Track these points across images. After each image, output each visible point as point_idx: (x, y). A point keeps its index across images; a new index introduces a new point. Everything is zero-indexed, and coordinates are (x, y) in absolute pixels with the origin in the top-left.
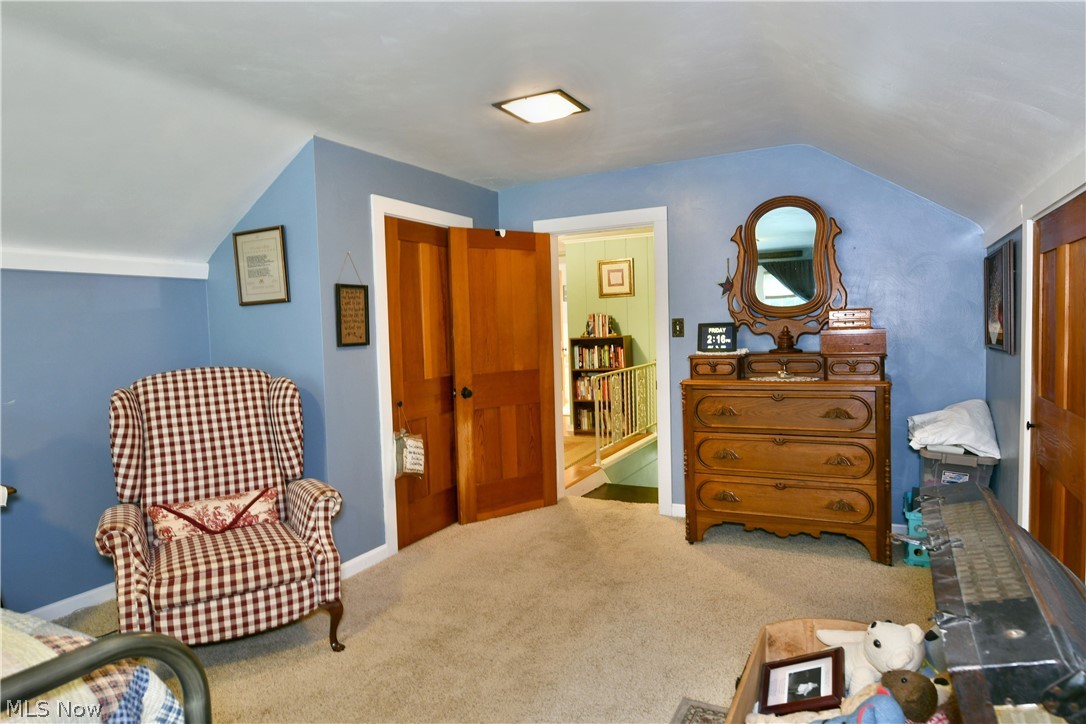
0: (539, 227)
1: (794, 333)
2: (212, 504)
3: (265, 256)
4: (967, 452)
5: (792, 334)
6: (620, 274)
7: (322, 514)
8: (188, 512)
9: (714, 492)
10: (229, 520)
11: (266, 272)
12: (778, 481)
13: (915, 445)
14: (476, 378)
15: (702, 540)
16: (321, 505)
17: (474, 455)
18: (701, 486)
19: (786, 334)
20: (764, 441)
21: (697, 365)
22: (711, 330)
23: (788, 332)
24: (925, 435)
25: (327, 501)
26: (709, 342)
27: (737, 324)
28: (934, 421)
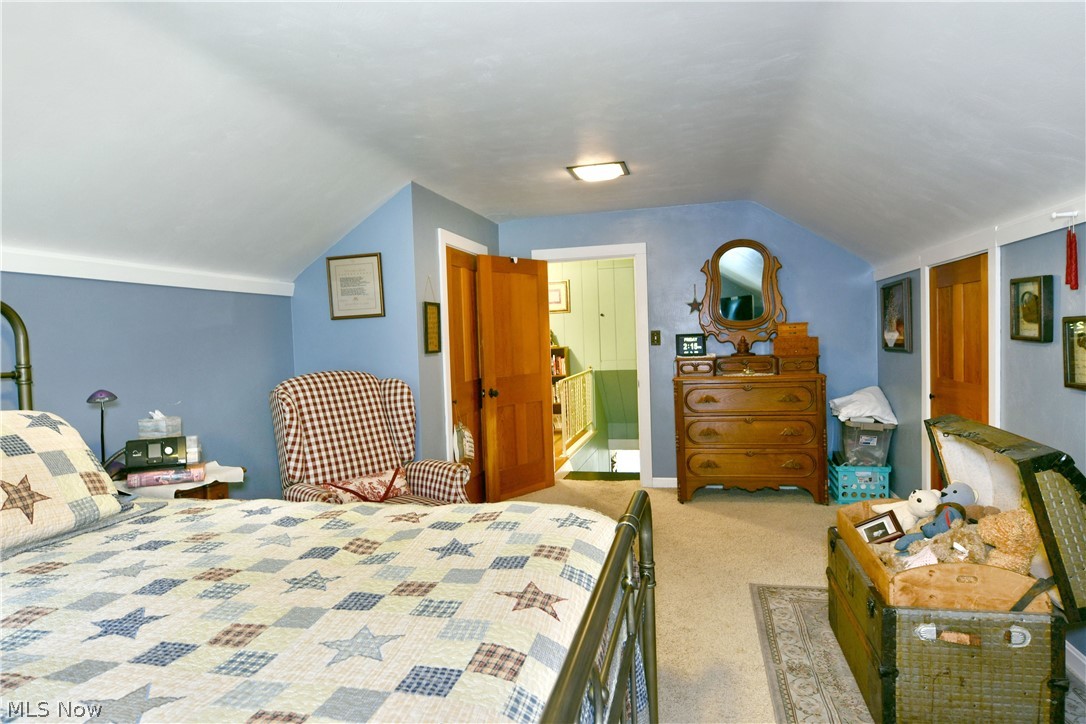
0: (537, 255)
1: (749, 341)
2: (366, 481)
3: (361, 278)
4: (876, 421)
5: (748, 341)
6: (557, 293)
7: (459, 483)
8: (351, 487)
9: (700, 462)
10: (383, 493)
11: (362, 292)
12: (748, 450)
13: (842, 418)
14: (499, 380)
15: (690, 501)
16: (458, 475)
17: (499, 445)
18: (691, 457)
19: (743, 342)
20: (738, 420)
21: (683, 365)
22: (686, 339)
23: (745, 340)
24: (849, 411)
25: (462, 472)
26: (685, 348)
27: (707, 334)
28: (851, 402)
